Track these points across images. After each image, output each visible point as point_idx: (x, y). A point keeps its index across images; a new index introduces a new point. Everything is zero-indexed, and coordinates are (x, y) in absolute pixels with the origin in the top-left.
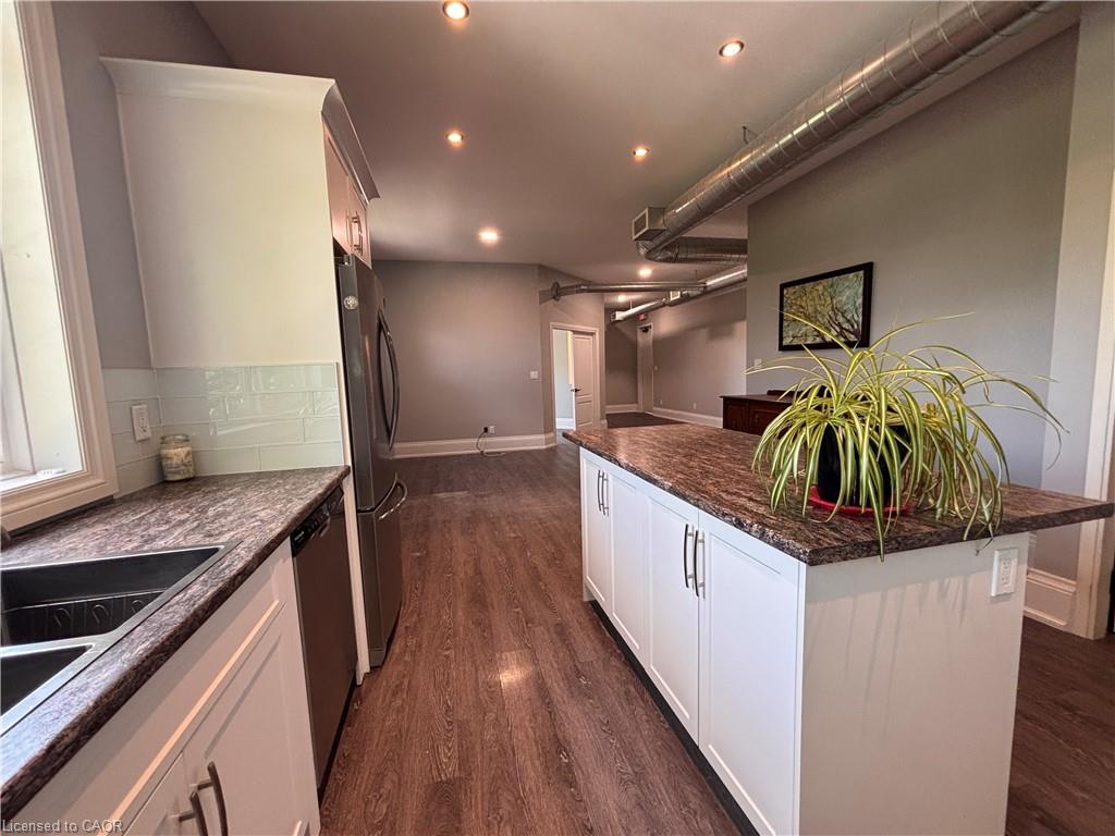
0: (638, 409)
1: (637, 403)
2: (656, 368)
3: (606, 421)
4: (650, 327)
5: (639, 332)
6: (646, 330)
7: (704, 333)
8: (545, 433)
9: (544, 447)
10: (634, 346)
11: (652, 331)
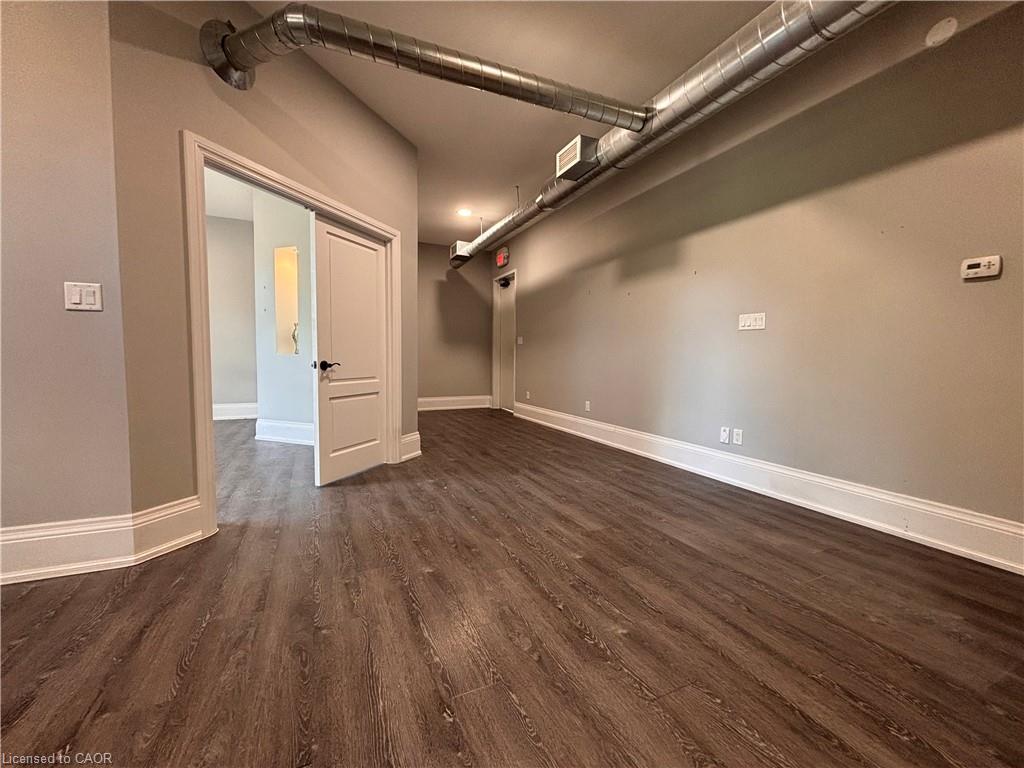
0: (492, 402)
1: (491, 394)
2: (520, 341)
3: (416, 436)
4: (512, 277)
5: (496, 286)
6: (506, 283)
7: (610, 271)
8: (135, 509)
9: (129, 560)
10: (489, 309)
11: (515, 285)
